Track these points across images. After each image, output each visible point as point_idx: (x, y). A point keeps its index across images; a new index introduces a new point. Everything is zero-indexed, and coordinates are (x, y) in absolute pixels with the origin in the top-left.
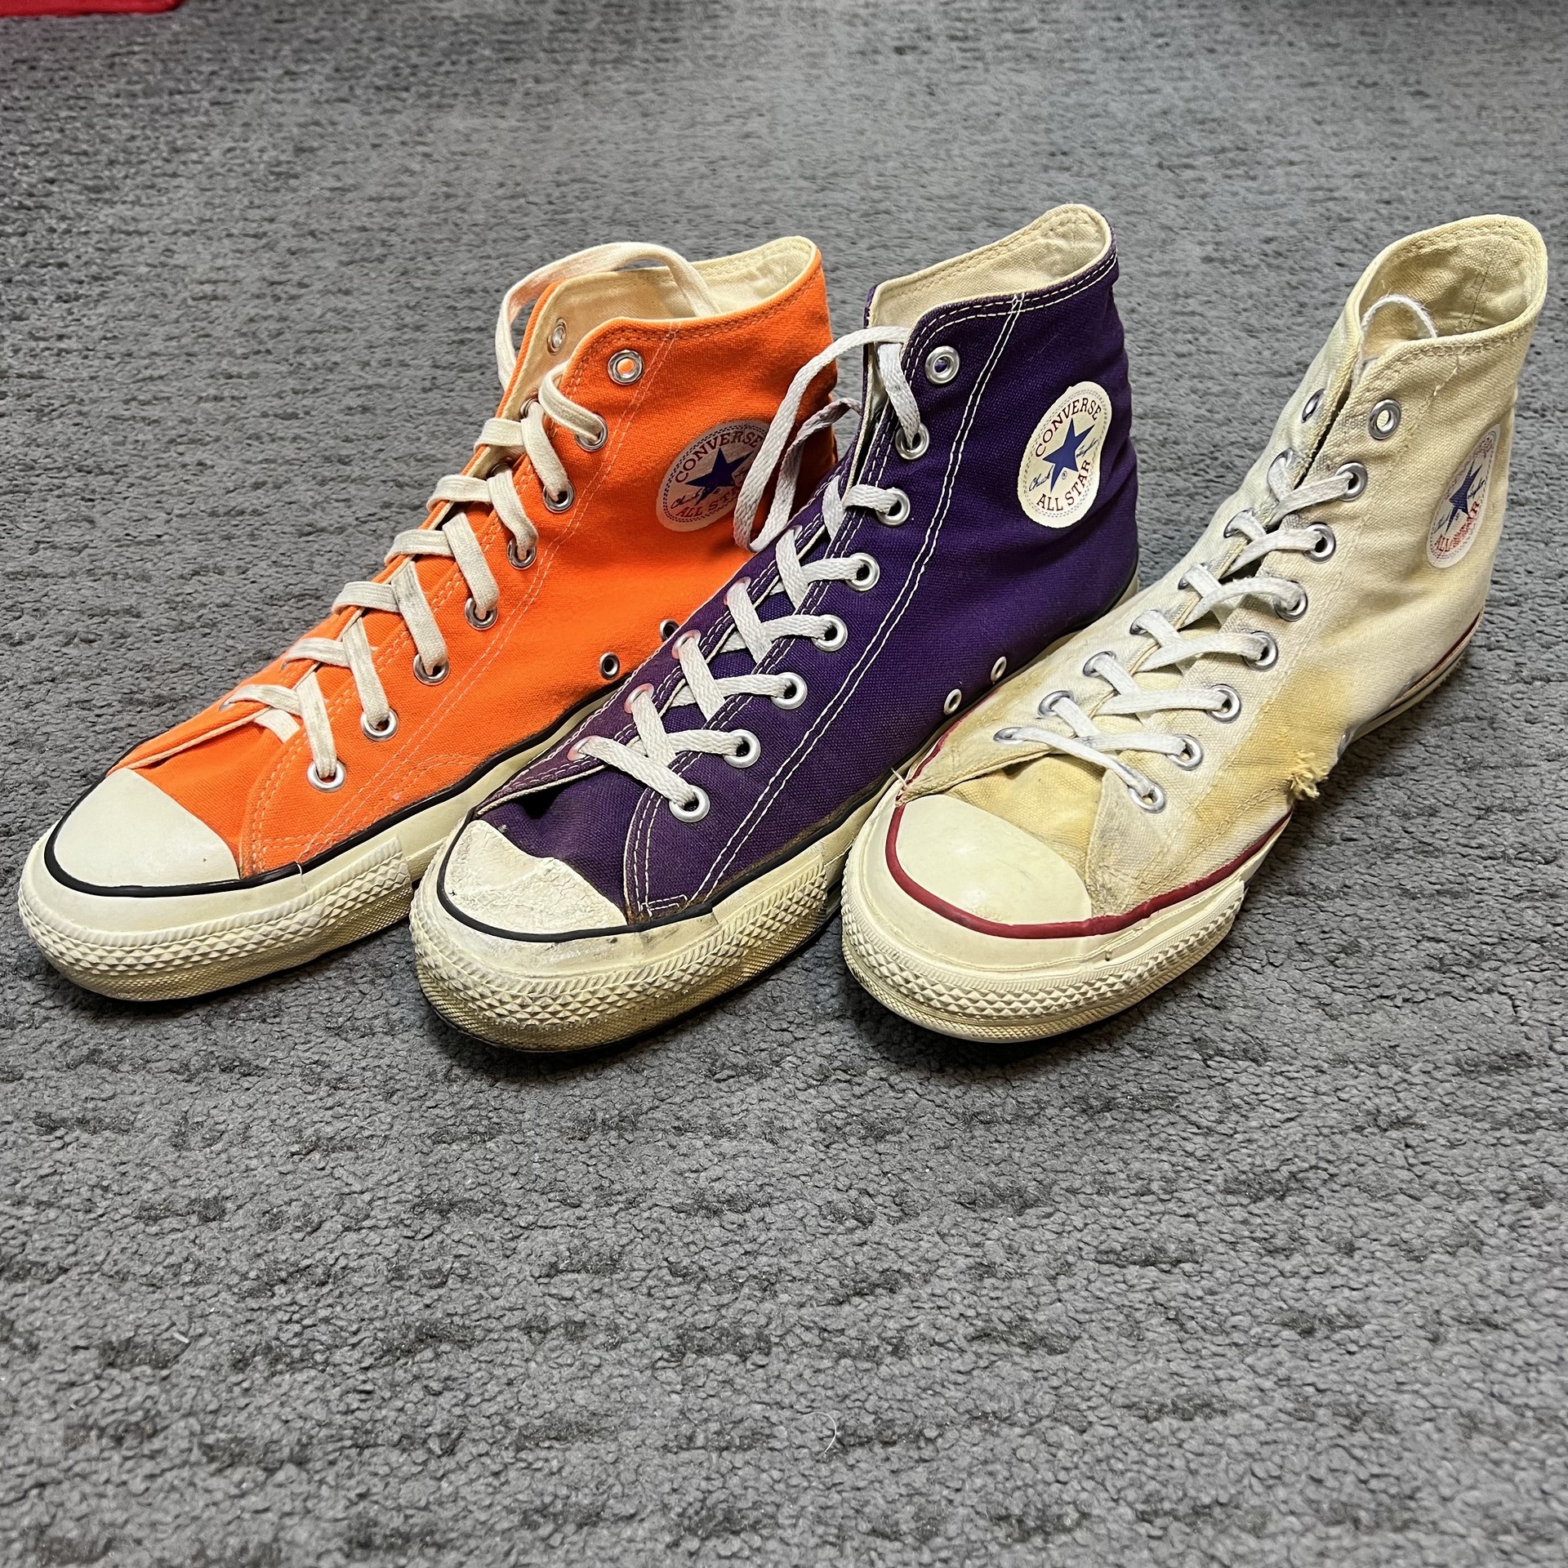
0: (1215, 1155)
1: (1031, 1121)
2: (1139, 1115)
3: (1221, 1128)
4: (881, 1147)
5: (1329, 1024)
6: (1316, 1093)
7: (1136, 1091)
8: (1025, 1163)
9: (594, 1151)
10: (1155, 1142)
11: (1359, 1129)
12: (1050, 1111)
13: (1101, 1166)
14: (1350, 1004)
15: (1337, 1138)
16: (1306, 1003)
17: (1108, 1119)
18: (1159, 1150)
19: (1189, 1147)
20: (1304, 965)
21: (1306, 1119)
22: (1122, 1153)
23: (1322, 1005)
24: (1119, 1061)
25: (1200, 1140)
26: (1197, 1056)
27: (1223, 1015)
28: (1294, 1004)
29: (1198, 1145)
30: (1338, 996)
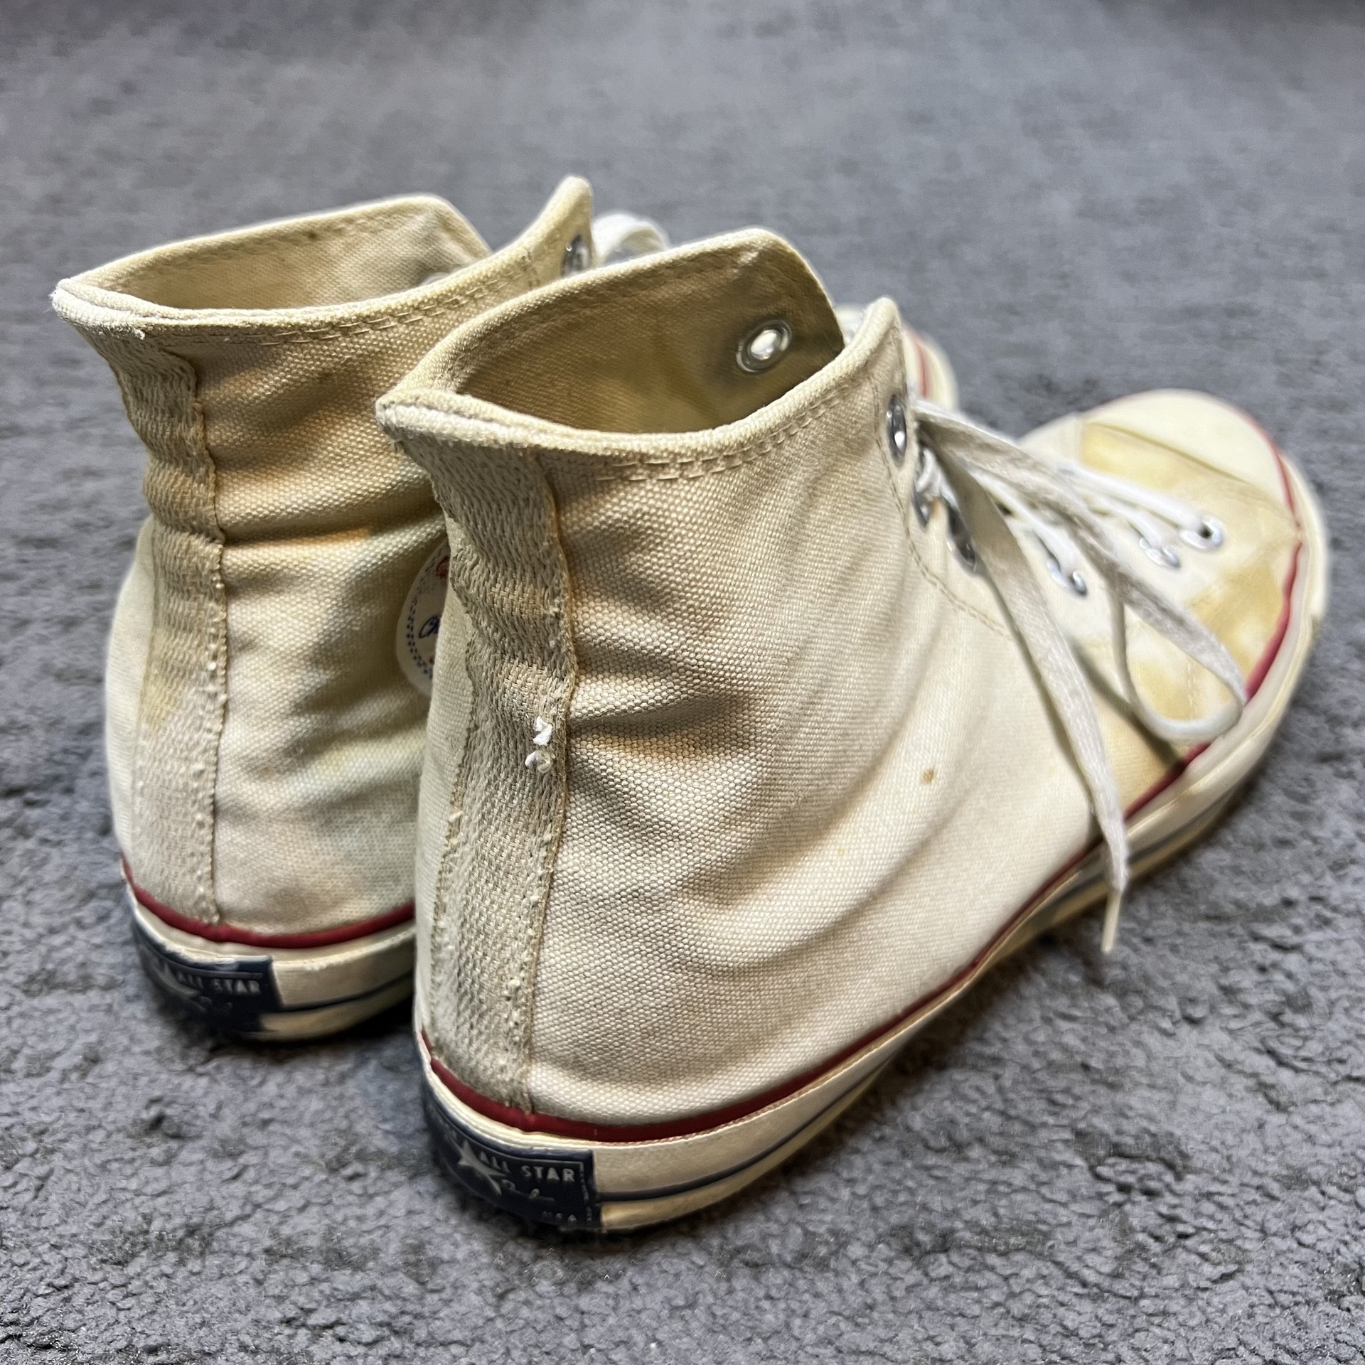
0: (1112, 1336)
1: (822, 1265)
2: (992, 1259)
3: (1120, 1287)
4: (584, 1302)
5: (1276, 1119)
6: (1263, 1231)
7: (986, 1220)
8: (810, 1337)
9: (135, 1285)
10: (1017, 1308)
11: (1335, 1297)
12: (856, 1250)
13: (929, 1346)
14: (1305, 1089)
15: (1303, 1311)
16: (1239, 1084)
17: (941, 1266)
18: (1022, 1320)
19: (1071, 1320)
20: (1234, 1025)
21: (1252, 1276)
22: (963, 1325)
23: (1263, 1088)
24: (962, 1169)
25: (1087, 1306)
26: (1079, 1161)
27: (1119, 1098)
28: (1222, 1084)
29: (1082, 1316)
30: (1285, 1076)
